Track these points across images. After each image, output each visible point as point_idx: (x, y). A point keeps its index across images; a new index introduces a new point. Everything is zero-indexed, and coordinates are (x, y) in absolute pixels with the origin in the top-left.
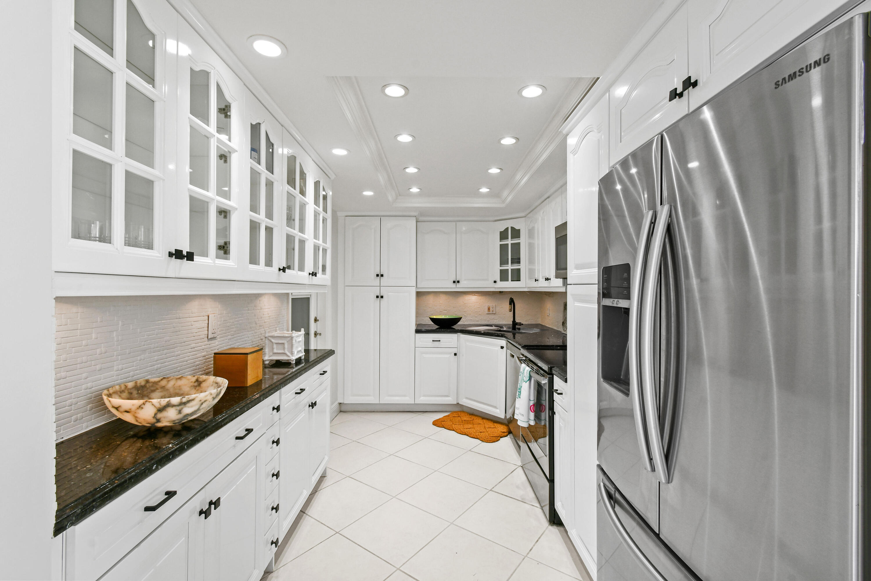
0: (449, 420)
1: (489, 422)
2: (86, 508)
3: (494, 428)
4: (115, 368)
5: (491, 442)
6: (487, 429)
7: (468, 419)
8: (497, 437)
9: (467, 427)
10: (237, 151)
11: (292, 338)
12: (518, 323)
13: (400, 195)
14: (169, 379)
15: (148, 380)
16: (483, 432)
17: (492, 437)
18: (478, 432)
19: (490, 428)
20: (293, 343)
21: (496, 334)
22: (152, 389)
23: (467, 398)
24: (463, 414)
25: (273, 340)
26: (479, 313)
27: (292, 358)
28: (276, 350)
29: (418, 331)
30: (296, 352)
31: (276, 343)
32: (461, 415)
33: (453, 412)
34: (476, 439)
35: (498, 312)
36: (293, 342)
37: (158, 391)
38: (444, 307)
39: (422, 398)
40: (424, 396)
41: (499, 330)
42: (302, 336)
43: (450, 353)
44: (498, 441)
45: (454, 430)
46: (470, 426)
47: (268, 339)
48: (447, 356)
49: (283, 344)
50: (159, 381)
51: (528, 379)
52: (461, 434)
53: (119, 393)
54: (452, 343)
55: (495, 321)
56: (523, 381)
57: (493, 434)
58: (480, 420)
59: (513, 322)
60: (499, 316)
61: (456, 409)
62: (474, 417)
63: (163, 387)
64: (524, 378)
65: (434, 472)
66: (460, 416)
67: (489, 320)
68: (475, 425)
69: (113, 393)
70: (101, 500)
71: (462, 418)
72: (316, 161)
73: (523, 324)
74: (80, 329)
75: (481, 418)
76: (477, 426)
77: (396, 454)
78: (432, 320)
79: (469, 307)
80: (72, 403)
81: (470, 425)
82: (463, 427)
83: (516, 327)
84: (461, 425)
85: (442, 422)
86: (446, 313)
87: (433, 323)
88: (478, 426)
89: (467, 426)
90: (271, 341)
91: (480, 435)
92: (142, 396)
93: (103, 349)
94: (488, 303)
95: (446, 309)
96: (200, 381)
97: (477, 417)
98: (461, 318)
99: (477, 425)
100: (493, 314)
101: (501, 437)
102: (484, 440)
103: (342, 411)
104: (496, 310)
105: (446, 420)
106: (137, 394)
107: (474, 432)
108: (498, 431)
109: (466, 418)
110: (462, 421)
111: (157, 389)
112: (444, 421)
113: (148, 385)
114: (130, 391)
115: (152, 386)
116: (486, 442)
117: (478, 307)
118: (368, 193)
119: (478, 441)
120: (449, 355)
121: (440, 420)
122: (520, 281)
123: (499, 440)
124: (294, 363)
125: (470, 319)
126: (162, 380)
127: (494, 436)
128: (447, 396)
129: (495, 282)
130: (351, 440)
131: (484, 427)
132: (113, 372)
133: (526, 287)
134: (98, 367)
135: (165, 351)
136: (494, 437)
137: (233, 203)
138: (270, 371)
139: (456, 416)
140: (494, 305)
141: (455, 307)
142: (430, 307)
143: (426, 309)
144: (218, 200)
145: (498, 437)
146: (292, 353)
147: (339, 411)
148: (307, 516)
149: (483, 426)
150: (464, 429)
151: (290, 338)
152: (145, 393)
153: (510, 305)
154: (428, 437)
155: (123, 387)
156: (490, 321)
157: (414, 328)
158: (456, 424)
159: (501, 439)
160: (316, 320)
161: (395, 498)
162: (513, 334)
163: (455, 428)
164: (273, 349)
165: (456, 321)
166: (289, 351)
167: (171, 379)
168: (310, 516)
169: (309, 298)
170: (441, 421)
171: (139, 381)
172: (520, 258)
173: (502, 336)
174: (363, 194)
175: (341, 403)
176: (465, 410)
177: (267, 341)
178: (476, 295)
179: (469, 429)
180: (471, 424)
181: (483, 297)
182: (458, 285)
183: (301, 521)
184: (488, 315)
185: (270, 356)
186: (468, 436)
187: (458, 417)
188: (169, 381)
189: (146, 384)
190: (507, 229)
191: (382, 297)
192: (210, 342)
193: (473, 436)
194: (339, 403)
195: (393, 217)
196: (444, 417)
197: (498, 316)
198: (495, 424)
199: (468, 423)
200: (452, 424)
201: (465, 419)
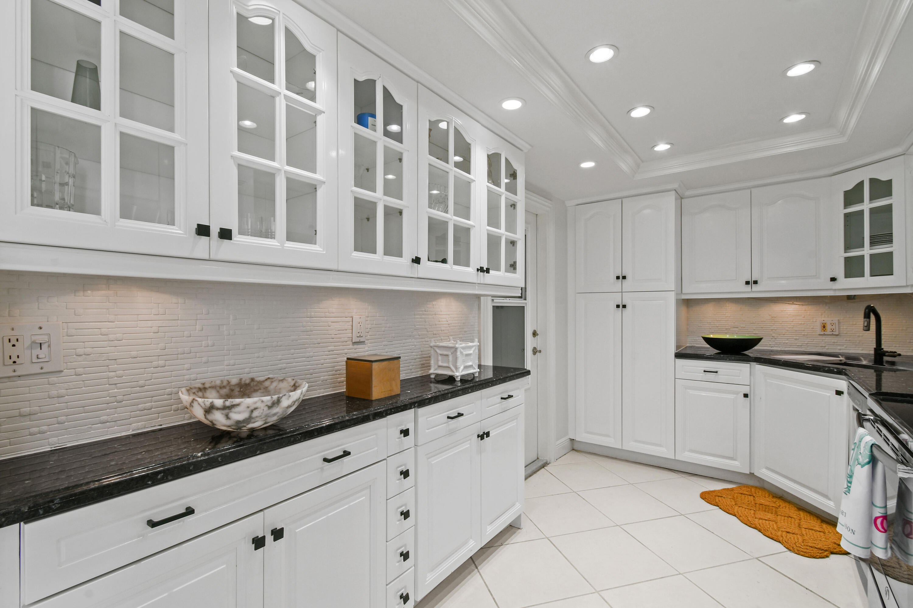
0: (730, 497)
1: (812, 518)
2: (38, 507)
3: (820, 531)
4: (226, 362)
5: (807, 555)
6: (803, 529)
7: (767, 503)
8: (822, 550)
9: (762, 517)
10: (324, 112)
11: (456, 349)
12: (887, 352)
13: (643, 162)
14: (273, 380)
15: (253, 378)
16: (793, 534)
17: (811, 547)
18: (782, 531)
19: (812, 530)
20: (457, 356)
21: (827, 369)
22: (256, 388)
23: (768, 468)
24: (760, 494)
25: (438, 351)
26: (803, 333)
27: (456, 374)
28: (442, 363)
29: (679, 355)
30: (462, 368)
31: (441, 355)
32: (756, 493)
33: (742, 485)
34: (777, 541)
35: (845, 332)
36: (457, 354)
37: (260, 391)
38: (734, 322)
39: (687, 454)
40: (691, 451)
41: (843, 362)
42: (474, 348)
43: (737, 393)
44: (823, 558)
45: (735, 515)
46: (769, 516)
47: (434, 349)
48: (732, 396)
49: (447, 355)
50: (264, 381)
51: (867, 460)
52: (746, 525)
53: (218, 389)
54: (739, 376)
55: (839, 348)
56: (856, 463)
57: (815, 542)
58: (792, 511)
59: (876, 350)
60: (848, 339)
61: (751, 482)
62: (781, 504)
63: (266, 388)
64: (860, 457)
65: (677, 575)
66: (754, 495)
67: (823, 345)
68: (779, 516)
69: (210, 387)
70: (63, 502)
71: (756, 499)
72: (486, 125)
73: (900, 355)
74: (180, 320)
75: (796, 509)
76: (784, 520)
77: (622, 526)
78: (708, 340)
79: (781, 322)
80: (172, 393)
81: (770, 514)
82: (754, 514)
83: (883, 358)
84: (751, 509)
85: (717, 498)
86: (737, 332)
87: (709, 346)
88: (786, 521)
89: (761, 514)
90: (436, 352)
91: (784, 538)
92: (243, 395)
93: (209, 342)
94: (823, 316)
95: (737, 326)
96: (296, 386)
97: (787, 505)
98: (760, 340)
99: (783, 518)
100: (833, 335)
101: (832, 553)
102: (792, 549)
103: (575, 449)
104: (839, 329)
105: (724, 496)
106: (239, 391)
107: (773, 529)
108: (828, 539)
109: (767, 501)
110: (756, 504)
111: (260, 389)
112: (722, 497)
113: (252, 384)
114: (232, 387)
115: (256, 385)
116: (796, 553)
117: (800, 323)
118: (588, 165)
119: (779, 547)
120: (735, 396)
121: (714, 494)
122: (893, 275)
123: (827, 557)
124: (459, 380)
125: (784, 342)
126: (266, 380)
127: (816, 546)
128: (732, 459)
129: (833, 279)
130: (571, 489)
131: (797, 525)
132: (223, 367)
133: (907, 286)
134: (204, 359)
135: (292, 351)
136: (816, 548)
137: (319, 175)
138: (436, 387)
139: (745, 492)
140: (835, 320)
141: (754, 322)
142: (708, 322)
143: (701, 325)
144: (286, 170)
145: (826, 551)
146: (457, 368)
147: (572, 449)
148: (478, 573)
149: (796, 522)
150: (756, 518)
151: (453, 350)
152: (247, 391)
153: (865, 318)
154: (686, 516)
155: (225, 383)
156: (827, 347)
157: (672, 350)
158: (743, 507)
159: (832, 556)
160: (535, 334)
161: (598, 593)
162: (875, 371)
163: (738, 512)
164: (438, 361)
165: (753, 342)
166: (453, 365)
167: (275, 381)
168: (480, 574)
169: (524, 306)
170: (716, 496)
171: (243, 380)
172: (892, 233)
173: (840, 372)
174: (581, 167)
175: (573, 439)
176: (766, 486)
177: (432, 352)
178: (795, 303)
179: (766, 520)
180: (772, 513)
181: (810, 307)
182: (755, 288)
183: (469, 577)
184: (821, 336)
185: (435, 370)
186: (760, 531)
187: (750, 495)
188: (272, 382)
189: (251, 382)
190: (861, 184)
191: (624, 306)
192: (355, 346)
193: (770, 536)
194: (570, 439)
195: (642, 197)
196: (724, 489)
197: (845, 339)
198: (824, 526)
199: (767, 510)
200: (734, 504)
201: (763, 501)
